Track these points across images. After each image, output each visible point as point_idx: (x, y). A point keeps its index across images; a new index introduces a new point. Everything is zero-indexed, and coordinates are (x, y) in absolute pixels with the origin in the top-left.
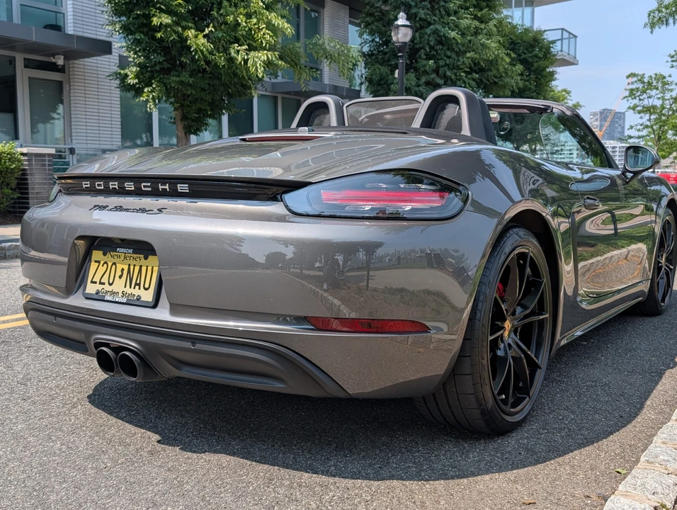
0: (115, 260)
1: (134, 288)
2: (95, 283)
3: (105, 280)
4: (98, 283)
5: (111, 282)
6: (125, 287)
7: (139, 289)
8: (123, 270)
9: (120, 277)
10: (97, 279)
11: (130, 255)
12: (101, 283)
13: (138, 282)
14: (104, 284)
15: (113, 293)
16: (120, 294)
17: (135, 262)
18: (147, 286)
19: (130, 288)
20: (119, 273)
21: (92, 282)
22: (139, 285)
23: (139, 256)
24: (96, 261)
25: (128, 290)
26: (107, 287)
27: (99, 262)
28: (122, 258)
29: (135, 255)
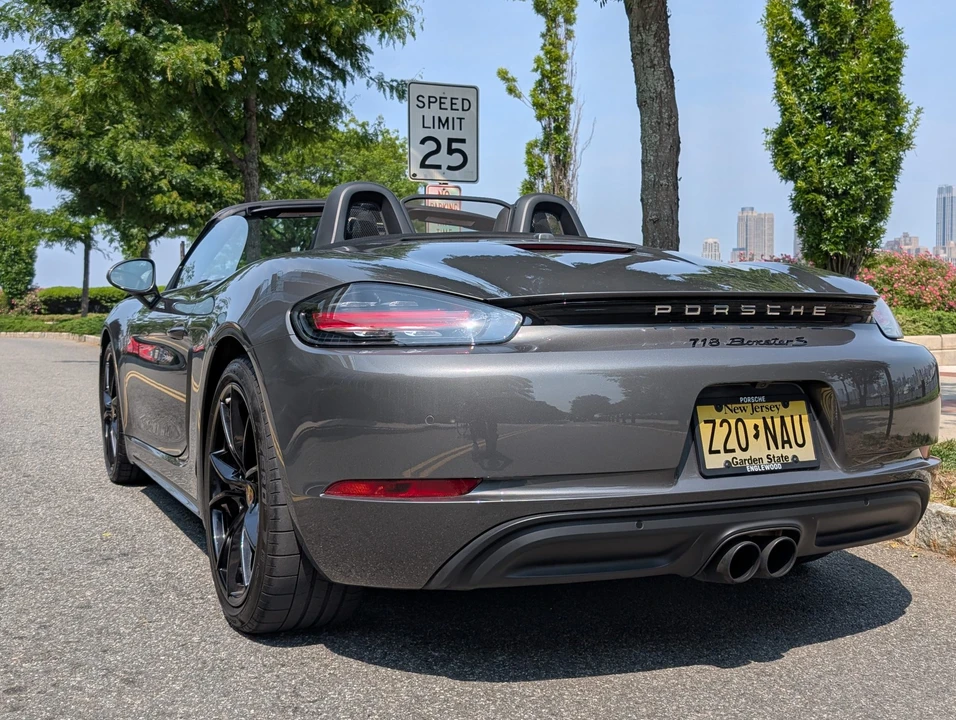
0: (740, 415)
1: (783, 447)
2: (718, 452)
3: (732, 444)
4: (722, 451)
5: (744, 446)
6: (769, 449)
7: (791, 447)
8: (756, 427)
9: (756, 436)
10: (718, 445)
11: (759, 405)
12: (726, 451)
13: (786, 439)
14: (733, 451)
15: (753, 461)
16: (766, 460)
17: (771, 413)
18: (800, 441)
19: (777, 448)
20: (751, 432)
21: (711, 452)
22: (789, 442)
23: (774, 404)
24: (706, 422)
25: (775, 452)
26: (740, 455)
27: (713, 422)
28: (749, 409)
29: (769, 404)
